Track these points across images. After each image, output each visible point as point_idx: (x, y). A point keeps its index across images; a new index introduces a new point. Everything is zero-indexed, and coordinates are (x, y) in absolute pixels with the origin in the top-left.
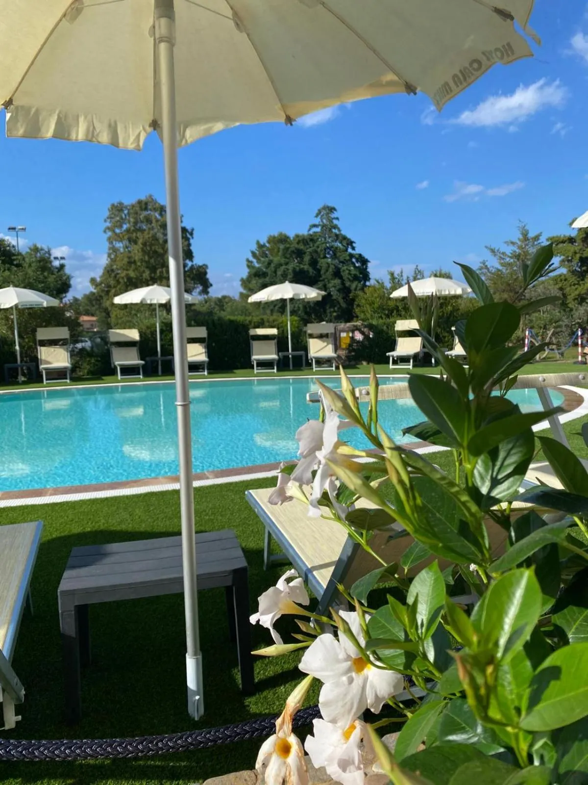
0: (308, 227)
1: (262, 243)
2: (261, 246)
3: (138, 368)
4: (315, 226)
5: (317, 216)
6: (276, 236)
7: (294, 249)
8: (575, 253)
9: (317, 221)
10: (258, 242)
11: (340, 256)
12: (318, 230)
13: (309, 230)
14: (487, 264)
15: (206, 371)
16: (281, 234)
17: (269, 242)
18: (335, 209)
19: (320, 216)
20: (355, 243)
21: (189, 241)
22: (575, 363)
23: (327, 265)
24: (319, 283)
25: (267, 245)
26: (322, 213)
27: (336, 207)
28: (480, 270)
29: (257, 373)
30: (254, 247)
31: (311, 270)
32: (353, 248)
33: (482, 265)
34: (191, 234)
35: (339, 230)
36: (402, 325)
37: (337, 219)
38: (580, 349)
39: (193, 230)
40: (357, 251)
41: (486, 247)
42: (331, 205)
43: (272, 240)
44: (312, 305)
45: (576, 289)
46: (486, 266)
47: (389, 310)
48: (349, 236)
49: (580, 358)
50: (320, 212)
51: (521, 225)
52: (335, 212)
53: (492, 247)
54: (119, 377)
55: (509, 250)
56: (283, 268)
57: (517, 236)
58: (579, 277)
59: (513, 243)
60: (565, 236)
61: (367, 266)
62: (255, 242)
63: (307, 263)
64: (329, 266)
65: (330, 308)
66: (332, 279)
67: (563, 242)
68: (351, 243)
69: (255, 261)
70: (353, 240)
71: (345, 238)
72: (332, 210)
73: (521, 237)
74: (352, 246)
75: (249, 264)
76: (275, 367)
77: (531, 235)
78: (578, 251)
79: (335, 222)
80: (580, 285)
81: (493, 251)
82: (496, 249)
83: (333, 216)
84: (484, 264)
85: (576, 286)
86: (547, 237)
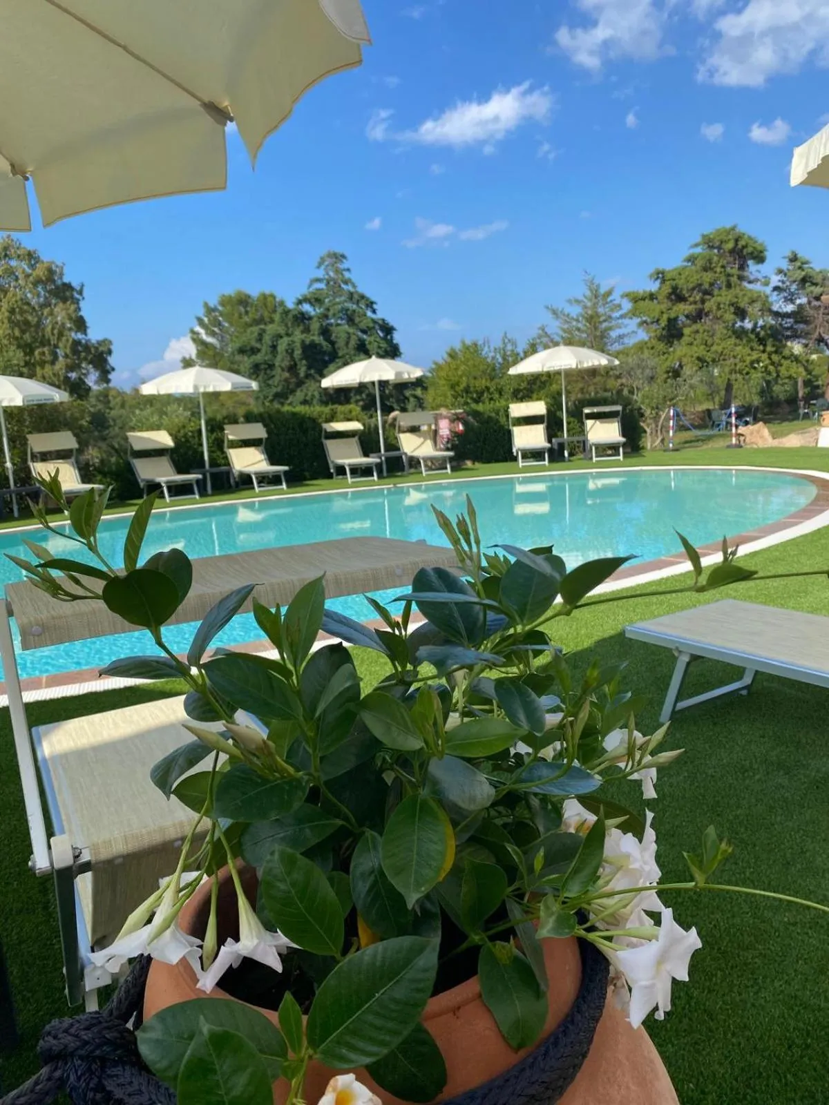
0: (308, 281)
1: (212, 305)
2: (210, 310)
3: (191, 485)
4: (318, 280)
5: (318, 267)
6: (233, 295)
7: (297, 313)
8: (662, 313)
9: (321, 273)
10: (206, 305)
11: (360, 322)
12: (322, 286)
13: (310, 286)
14: (546, 330)
15: (284, 484)
16: (239, 293)
17: (222, 303)
18: (343, 256)
19: (323, 267)
20: (375, 303)
21: (78, 303)
22: (729, 447)
23: (346, 335)
24: (337, 360)
25: (220, 308)
26: (326, 263)
27: (346, 254)
28: (539, 338)
29: (353, 482)
30: (201, 312)
31: (324, 343)
32: (374, 311)
33: (540, 332)
34: (80, 293)
35: (354, 286)
36: (518, 409)
37: (348, 270)
38: (734, 429)
39: (82, 286)
40: (380, 315)
41: (547, 308)
42: (339, 250)
43: (225, 301)
44: (332, 392)
45: (667, 359)
46: (546, 333)
47: (477, 392)
48: (368, 294)
49: (734, 441)
50: (322, 261)
51: (587, 277)
52: (344, 261)
53: (555, 307)
54: (168, 499)
55: (575, 311)
56: (286, 340)
57: (582, 292)
58: (666, 344)
59: (578, 301)
60: (645, 292)
61: (392, 337)
62: (202, 304)
63: (316, 333)
64: (349, 338)
65: (355, 395)
66: (355, 355)
67: (643, 299)
68: (370, 305)
69: (202, 331)
70: (373, 299)
71: (363, 297)
72: (339, 257)
73: (588, 293)
74: (372, 307)
75: (195, 336)
76: (375, 474)
77: (602, 291)
78: (664, 310)
79: (347, 275)
80: (669, 353)
81: (554, 312)
82: (560, 309)
83: (342, 266)
84: (543, 330)
85: (666, 355)
86: (621, 293)
